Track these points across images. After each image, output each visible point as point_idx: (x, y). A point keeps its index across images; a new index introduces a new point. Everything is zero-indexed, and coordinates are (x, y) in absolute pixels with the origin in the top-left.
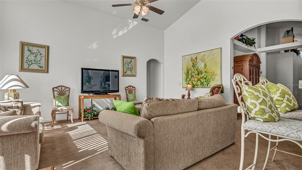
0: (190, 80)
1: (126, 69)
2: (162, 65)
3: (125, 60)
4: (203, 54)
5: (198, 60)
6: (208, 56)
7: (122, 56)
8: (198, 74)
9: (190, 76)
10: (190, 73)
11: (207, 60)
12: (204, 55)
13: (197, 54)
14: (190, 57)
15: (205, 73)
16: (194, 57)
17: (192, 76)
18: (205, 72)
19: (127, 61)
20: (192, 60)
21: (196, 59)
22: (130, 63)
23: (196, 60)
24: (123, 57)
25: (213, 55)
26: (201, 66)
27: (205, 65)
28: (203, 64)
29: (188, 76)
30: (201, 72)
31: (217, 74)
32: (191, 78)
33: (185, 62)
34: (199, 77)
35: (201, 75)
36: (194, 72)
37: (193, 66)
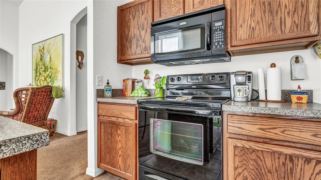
0: (38, 79)
4: (48, 42)
5: (45, 52)
6: (52, 47)
8: (45, 71)
9: (38, 74)
10: (38, 69)
11: (51, 51)
12: (50, 44)
13: (44, 42)
14: (37, 46)
15: (50, 70)
16: (42, 46)
17: (40, 74)
18: (50, 68)
20: (40, 50)
21: (43, 49)
23: (43, 50)
25: (56, 44)
26: (47, 59)
27: (50, 58)
28: (48, 57)
29: (37, 73)
30: (47, 67)
31: (59, 71)
32: (39, 76)
33: (34, 54)
34: (45, 75)
35: (47, 72)
36: (41, 68)
37: (41, 59)
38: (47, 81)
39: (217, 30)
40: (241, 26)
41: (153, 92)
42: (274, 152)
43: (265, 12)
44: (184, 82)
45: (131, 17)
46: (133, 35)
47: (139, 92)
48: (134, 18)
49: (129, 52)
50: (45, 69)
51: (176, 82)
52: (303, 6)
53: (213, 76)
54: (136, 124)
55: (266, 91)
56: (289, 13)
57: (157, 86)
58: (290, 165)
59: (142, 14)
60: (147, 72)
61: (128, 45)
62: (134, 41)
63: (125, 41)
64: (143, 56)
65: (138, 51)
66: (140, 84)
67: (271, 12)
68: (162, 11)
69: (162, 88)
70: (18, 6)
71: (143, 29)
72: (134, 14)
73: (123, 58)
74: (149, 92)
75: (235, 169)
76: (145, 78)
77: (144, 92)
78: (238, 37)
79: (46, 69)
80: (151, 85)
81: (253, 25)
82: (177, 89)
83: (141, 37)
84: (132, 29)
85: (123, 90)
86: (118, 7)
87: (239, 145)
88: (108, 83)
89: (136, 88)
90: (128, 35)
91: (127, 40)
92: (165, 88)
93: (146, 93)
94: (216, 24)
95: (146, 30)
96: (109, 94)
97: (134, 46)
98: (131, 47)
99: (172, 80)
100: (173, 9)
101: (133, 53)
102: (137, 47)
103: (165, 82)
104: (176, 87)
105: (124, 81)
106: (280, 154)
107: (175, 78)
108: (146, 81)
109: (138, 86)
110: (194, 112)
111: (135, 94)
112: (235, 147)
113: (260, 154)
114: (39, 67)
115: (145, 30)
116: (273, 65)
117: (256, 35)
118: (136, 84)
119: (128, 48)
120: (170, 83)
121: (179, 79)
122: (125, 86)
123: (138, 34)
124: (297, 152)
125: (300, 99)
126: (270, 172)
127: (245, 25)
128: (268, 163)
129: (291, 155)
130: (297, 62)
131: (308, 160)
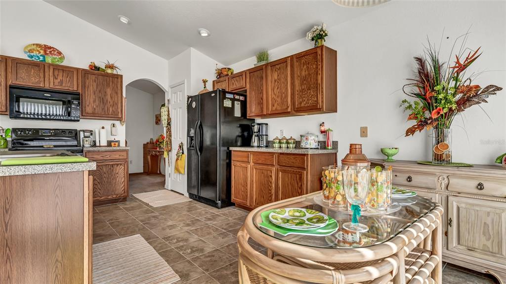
40: (88, 106)
42: (107, 165)
43: (100, 102)
53: (64, 131)
55: (100, 141)
56: (111, 106)
67: (103, 103)
68: (19, 75)
81: (94, 107)
92: (9, 139)
100: (33, 79)
106: (109, 165)
116: (103, 128)
117: (96, 112)
124: (114, 163)
125: (115, 144)
126: (105, 173)
127: (90, 106)
128: (104, 170)
129: (112, 165)
130: (114, 126)
131: (118, 165)
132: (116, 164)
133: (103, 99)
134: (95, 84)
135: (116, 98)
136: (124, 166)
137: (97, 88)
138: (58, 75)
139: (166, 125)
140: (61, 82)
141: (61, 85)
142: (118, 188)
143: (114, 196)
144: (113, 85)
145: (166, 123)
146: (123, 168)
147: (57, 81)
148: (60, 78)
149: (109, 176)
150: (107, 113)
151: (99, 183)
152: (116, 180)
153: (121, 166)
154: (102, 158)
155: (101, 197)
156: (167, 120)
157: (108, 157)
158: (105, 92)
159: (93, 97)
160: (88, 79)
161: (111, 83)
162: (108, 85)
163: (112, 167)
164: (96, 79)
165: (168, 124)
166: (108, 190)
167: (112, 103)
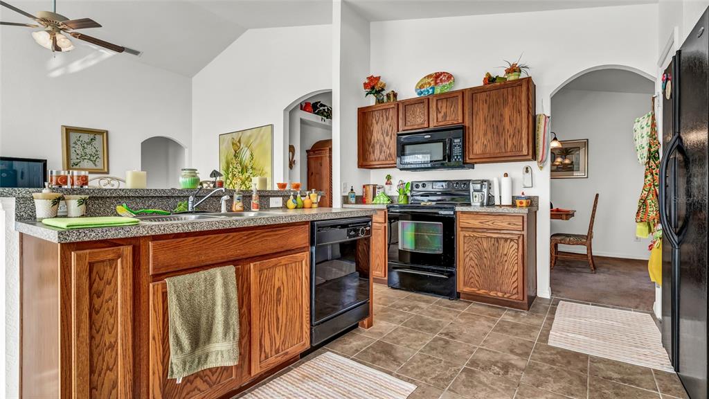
0: (231, 183)
1: (78, 157)
2: (186, 151)
3: (74, 136)
4: (248, 133)
5: (242, 146)
6: (255, 140)
7: (65, 126)
8: (242, 172)
9: (230, 175)
10: (230, 170)
11: (253, 146)
12: (250, 136)
13: (240, 133)
14: (229, 137)
15: (250, 171)
16: (236, 137)
17: (234, 175)
18: (252, 168)
19: (81, 139)
20: (233, 144)
21: (239, 142)
22: (89, 144)
23: (238, 144)
24: (67, 129)
25: (262, 137)
26: (246, 156)
27: (252, 155)
28: (248, 153)
29: (228, 174)
30: (246, 167)
31: (266, 173)
32: (233, 179)
33: (223, 147)
34: (243, 177)
35: (245, 173)
36: (236, 168)
37: (235, 156)
38: (245, 185)
39: (456, 146)
40: (477, 142)
41: (396, 199)
42: (488, 237)
43: (494, 133)
44: (429, 188)
45: (374, 121)
46: (376, 140)
47: (382, 199)
48: (377, 123)
49: (372, 157)
50: (242, 169)
51: (421, 188)
52: (519, 132)
53: (457, 183)
54: (385, 227)
55: (500, 197)
56: (510, 136)
57: (401, 192)
58: (497, 245)
59: (387, 120)
60: (389, 177)
61: (371, 150)
62: (377, 147)
63: (367, 146)
64: (387, 162)
65: (382, 157)
66: (381, 190)
67: (498, 133)
68: (407, 119)
69: (406, 194)
70: (191, 77)
71: (387, 135)
72: (377, 119)
73: (365, 163)
74: (391, 199)
75: (464, 253)
76: (386, 184)
77: (386, 199)
78: (475, 151)
79: (244, 169)
80: (394, 191)
81: (485, 142)
82: (422, 196)
83: (385, 143)
84: (375, 134)
85: (362, 196)
86: (358, 109)
87: (467, 235)
88: (352, 190)
89: (377, 195)
90: (371, 139)
91: (369, 145)
92: (409, 194)
93: (389, 200)
94: (456, 141)
95: (391, 136)
96: (353, 200)
97: (377, 152)
98: (374, 152)
99: (417, 186)
100: (418, 120)
101: (377, 159)
102: (381, 153)
103: (410, 189)
104: (421, 193)
105: (364, 187)
106: (491, 238)
107: (420, 184)
108: (387, 187)
109: (379, 193)
110: (438, 214)
111: (377, 200)
112: (465, 236)
113: (480, 240)
114: (231, 166)
115: (389, 137)
116: (506, 175)
117: (487, 151)
118: (377, 190)
119: (370, 154)
120: (415, 189)
121: (424, 185)
122: (366, 193)
123: (382, 139)
124: (500, 236)
125: (521, 203)
126: (486, 251)
127: (479, 142)
128: (485, 245)
129: (497, 238)
130: (527, 171)
131: (506, 240)
132: (503, 238)
133: (497, 127)
134: (486, 106)
135: (519, 123)
136: (518, 244)
137: (489, 112)
138: (441, 107)
139: (645, 160)
140: (445, 115)
141: (445, 120)
142: (507, 281)
143: (500, 294)
144: (514, 100)
145: (646, 154)
146: (516, 246)
147: (440, 116)
148: (443, 110)
149: (491, 257)
150: (504, 151)
151: (477, 265)
152: (504, 266)
153: (512, 243)
154: (480, 226)
155: (479, 290)
156: (646, 148)
157: (489, 225)
158: (501, 115)
159: (483, 127)
160: (476, 101)
161: (510, 97)
162: (505, 102)
163: (498, 242)
164: (488, 98)
165: (649, 158)
166: (490, 281)
167: (511, 132)
